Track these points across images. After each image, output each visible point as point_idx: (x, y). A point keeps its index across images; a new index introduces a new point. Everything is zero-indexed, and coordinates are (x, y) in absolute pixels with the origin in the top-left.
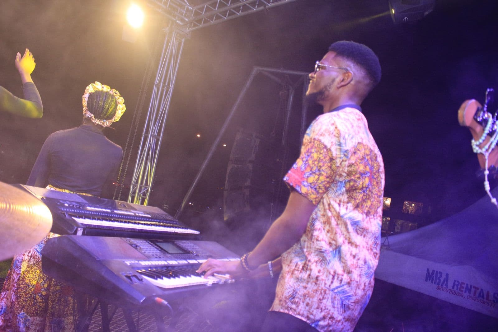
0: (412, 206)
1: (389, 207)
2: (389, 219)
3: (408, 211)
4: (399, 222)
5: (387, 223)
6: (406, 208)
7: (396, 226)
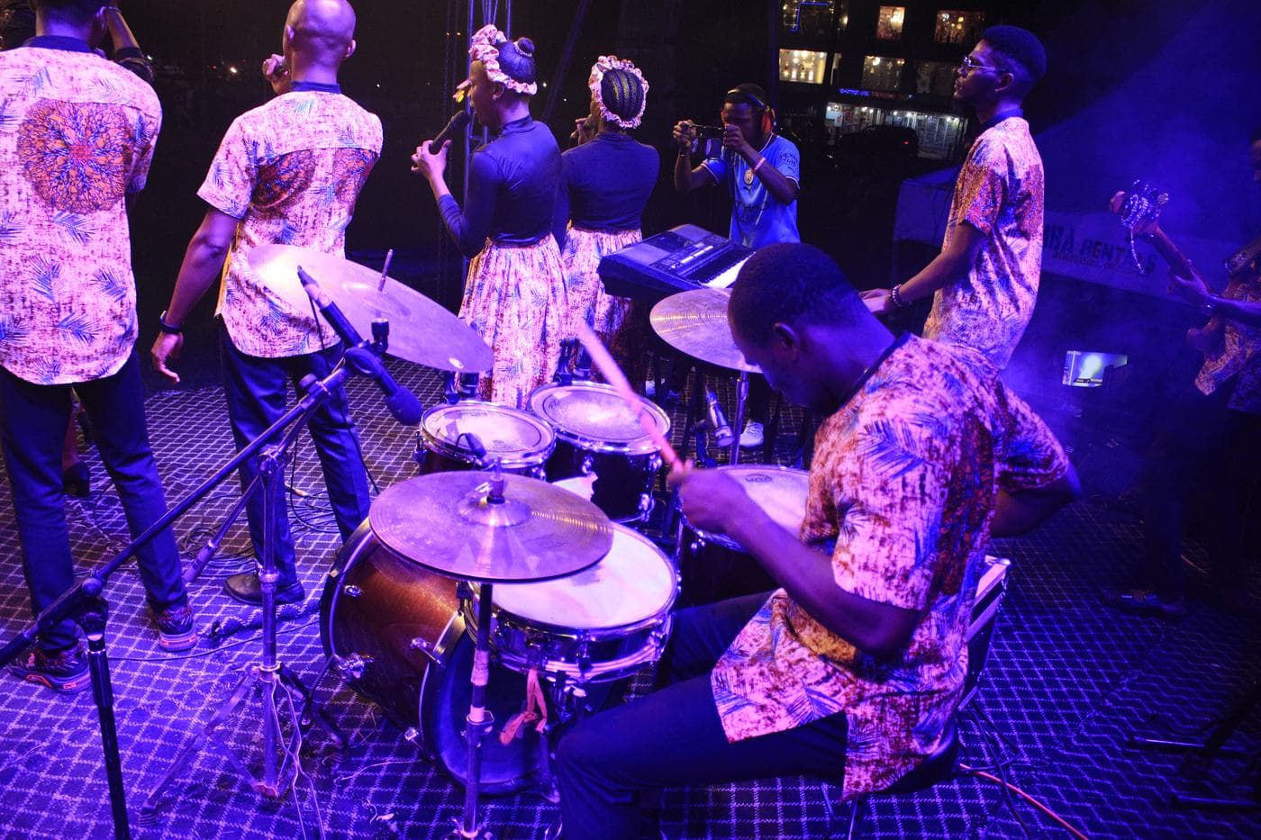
0: (956, 23)
1: (900, 31)
2: (901, 62)
3: (949, 37)
4: (928, 67)
5: (898, 73)
6: (943, 29)
7: (920, 77)
